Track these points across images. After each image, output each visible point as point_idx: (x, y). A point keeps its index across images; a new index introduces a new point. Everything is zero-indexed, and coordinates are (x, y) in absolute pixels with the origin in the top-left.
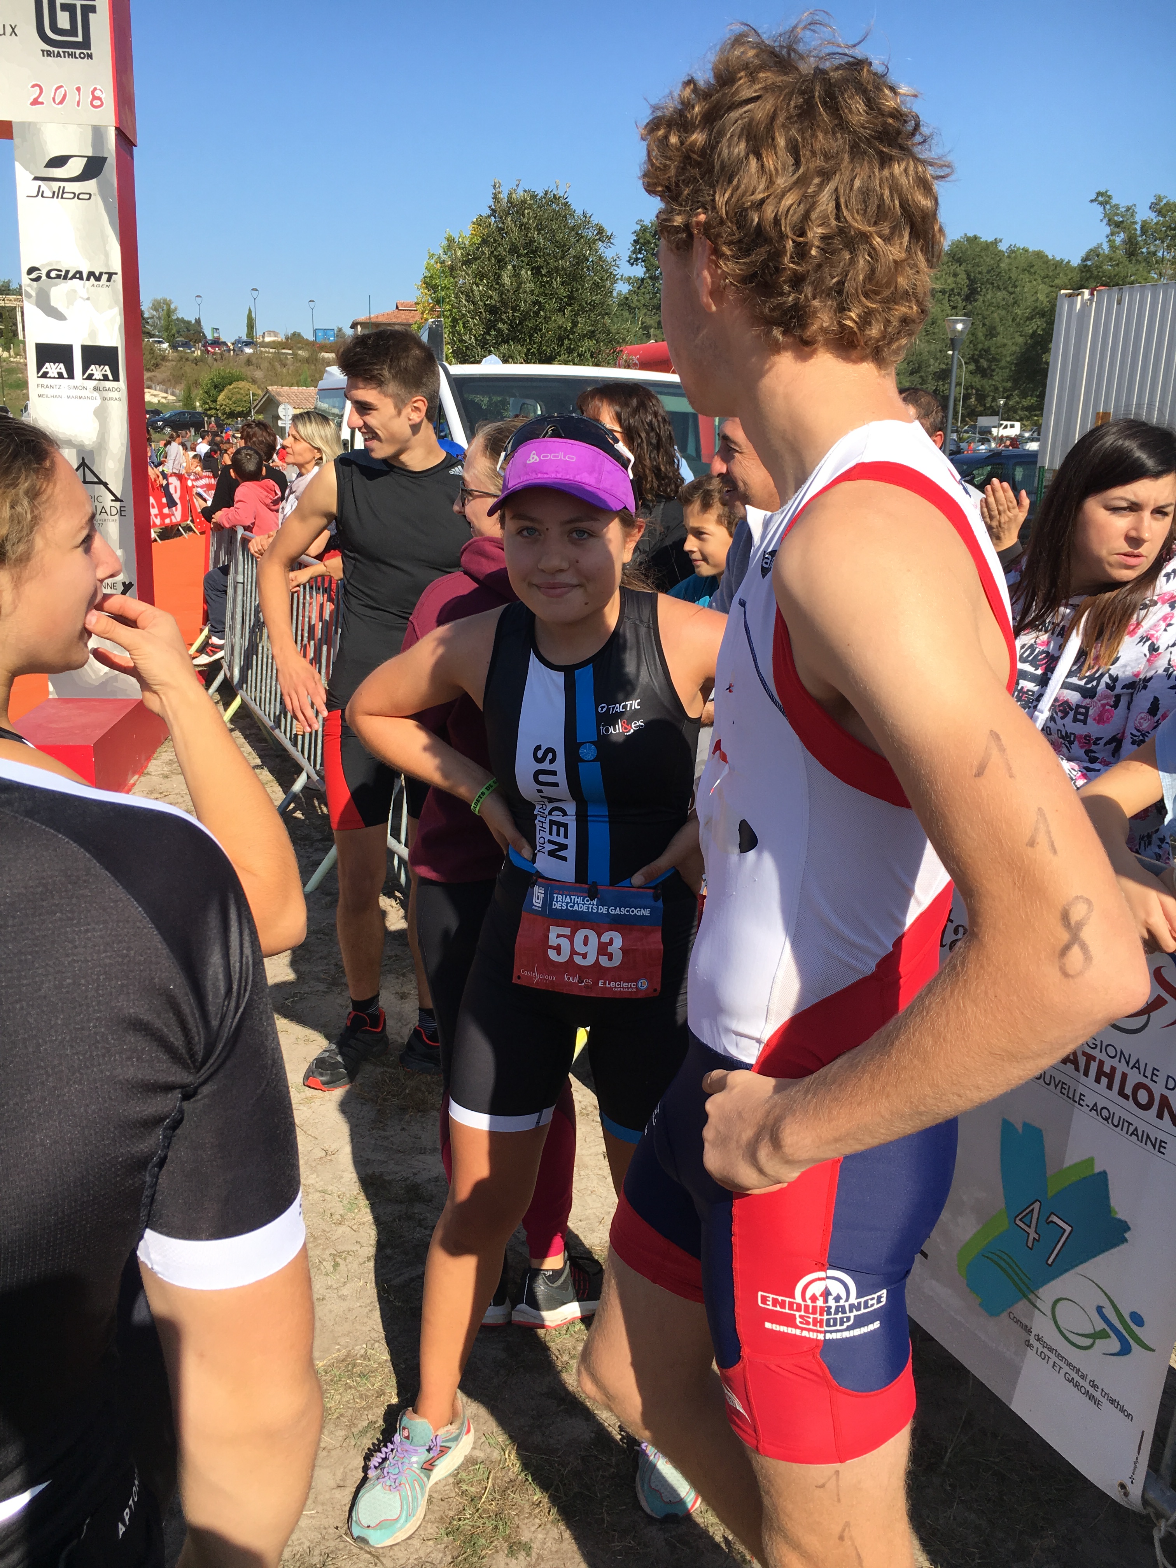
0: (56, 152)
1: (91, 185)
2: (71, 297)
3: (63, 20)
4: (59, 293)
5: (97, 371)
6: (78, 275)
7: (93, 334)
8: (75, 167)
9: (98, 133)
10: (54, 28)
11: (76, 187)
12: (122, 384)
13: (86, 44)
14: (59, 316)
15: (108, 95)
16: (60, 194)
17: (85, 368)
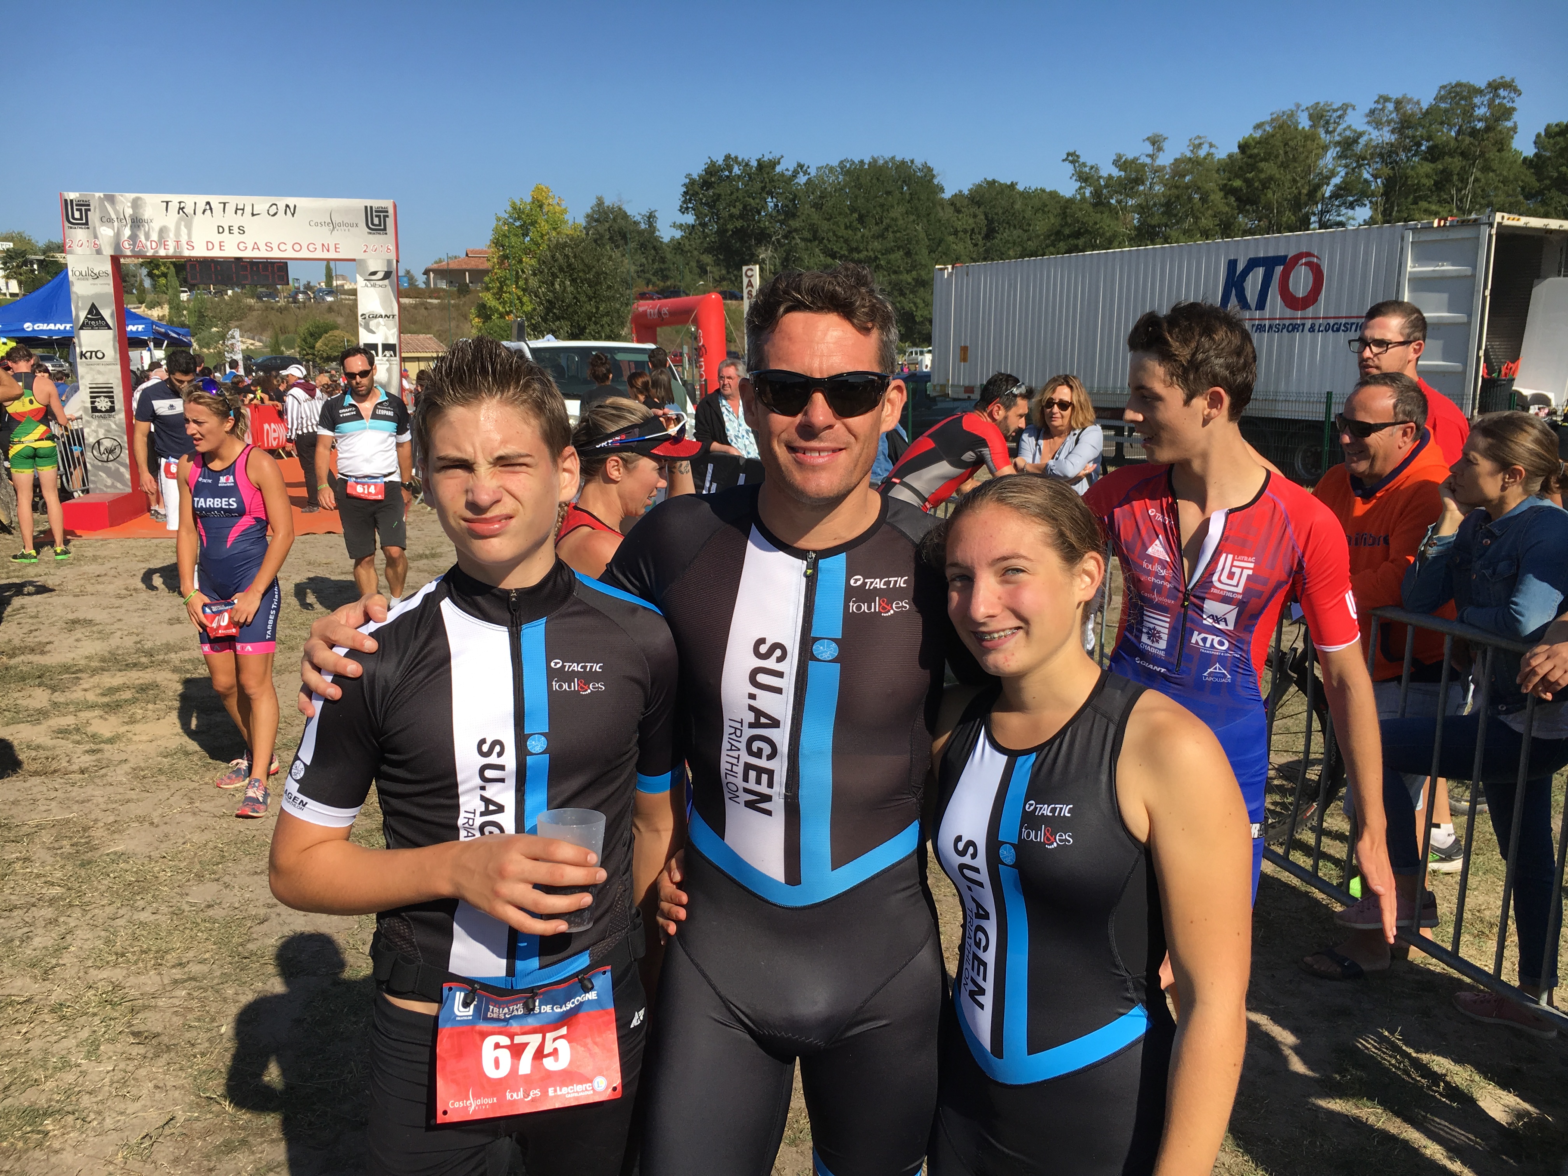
0: (373, 270)
1: (386, 282)
2: (378, 324)
3: (376, 221)
4: (373, 324)
5: (387, 353)
6: (381, 316)
7: (386, 338)
8: (380, 275)
9: (389, 262)
10: (373, 224)
11: (381, 283)
12: (398, 358)
13: (385, 229)
14: (373, 332)
15: (392, 247)
16: (374, 286)
17: (383, 352)
